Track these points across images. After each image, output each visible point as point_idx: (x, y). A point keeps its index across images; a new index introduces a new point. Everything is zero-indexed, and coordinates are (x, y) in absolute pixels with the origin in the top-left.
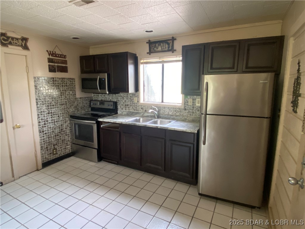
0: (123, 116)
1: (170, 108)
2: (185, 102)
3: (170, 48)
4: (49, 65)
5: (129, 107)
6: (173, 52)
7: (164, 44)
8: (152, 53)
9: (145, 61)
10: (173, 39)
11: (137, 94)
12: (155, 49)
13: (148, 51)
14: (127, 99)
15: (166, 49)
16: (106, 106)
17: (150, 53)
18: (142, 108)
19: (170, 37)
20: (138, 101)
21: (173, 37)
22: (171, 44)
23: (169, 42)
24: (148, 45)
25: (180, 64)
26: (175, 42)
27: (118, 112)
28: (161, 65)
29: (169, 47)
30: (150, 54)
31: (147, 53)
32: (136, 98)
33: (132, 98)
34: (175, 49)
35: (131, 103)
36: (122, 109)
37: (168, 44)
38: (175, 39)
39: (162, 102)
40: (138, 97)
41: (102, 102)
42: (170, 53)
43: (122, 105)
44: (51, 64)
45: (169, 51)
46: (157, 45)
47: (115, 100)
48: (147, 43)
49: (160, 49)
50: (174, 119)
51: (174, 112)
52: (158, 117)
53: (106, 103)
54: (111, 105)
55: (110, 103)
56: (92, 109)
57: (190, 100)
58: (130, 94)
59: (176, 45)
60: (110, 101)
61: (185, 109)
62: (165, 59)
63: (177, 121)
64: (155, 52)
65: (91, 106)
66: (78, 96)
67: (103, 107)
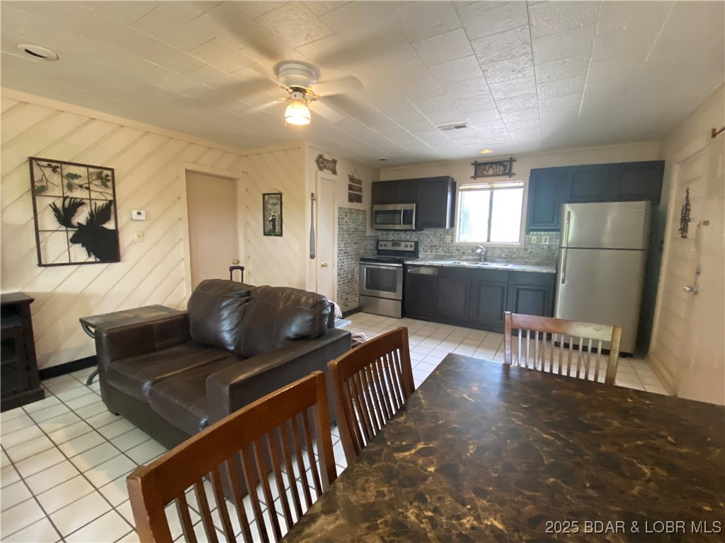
0: (424, 259)
1: (502, 248)
2: (527, 242)
3: (507, 171)
4: (349, 193)
5: (437, 249)
6: (510, 177)
7: (498, 167)
8: (479, 177)
9: (466, 187)
10: (512, 160)
11: (451, 231)
12: (484, 172)
13: (473, 175)
14: (435, 238)
15: (500, 173)
16: (402, 248)
17: (476, 176)
18: (458, 250)
19: (508, 158)
20: (452, 241)
21: (511, 158)
22: (508, 167)
23: (505, 164)
24: (473, 167)
25: (522, 190)
26: (514, 164)
27: (420, 256)
28: (489, 192)
29: (505, 170)
30: (475, 179)
31: (472, 177)
32: (450, 236)
33: (442, 237)
34: (513, 172)
35: (440, 244)
36: (426, 252)
37: (504, 166)
38: (515, 161)
39: (489, 240)
40: (453, 235)
41: (396, 243)
42: (507, 177)
43: (426, 246)
44: (351, 192)
45: (504, 174)
46: (487, 167)
47: (416, 240)
48: (472, 164)
49: (491, 172)
50: (509, 262)
51: (509, 253)
52: (485, 260)
53: (403, 244)
54: (411, 246)
55: (409, 244)
56: (379, 252)
57: (534, 237)
58: (440, 231)
59: (516, 168)
60: (408, 241)
61: (526, 250)
62: (496, 185)
63: (515, 264)
64: (484, 176)
65: (380, 248)
66: (368, 234)
67: (398, 249)
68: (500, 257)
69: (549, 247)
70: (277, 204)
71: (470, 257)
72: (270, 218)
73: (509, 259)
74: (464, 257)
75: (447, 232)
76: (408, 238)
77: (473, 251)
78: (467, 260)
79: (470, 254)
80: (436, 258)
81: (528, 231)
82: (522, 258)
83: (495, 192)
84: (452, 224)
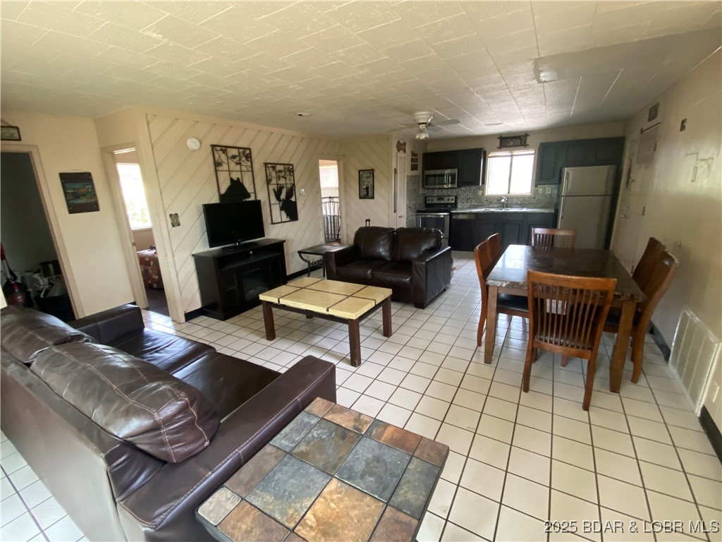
0: (462, 209)
1: (518, 197)
2: (535, 192)
3: (523, 143)
4: (411, 164)
5: (471, 201)
6: (525, 147)
7: (516, 140)
8: (503, 147)
9: (493, 155)
11: (482, 187)
12: (507, 144)
13: (498, 145)
14: (470, 193)
15: (518, 144)
16: (445, 201)
17: (501, 147)
18: (487, 200)
19: (523, 134)
20: (483, 194)
21: (526, 134)
22: (524, 140)
23: (522, 138)
24: (499, 141)
25: (533, 156)
26: (528, 138)
27: (459, 206)
28: (510, 158)
29: (521, 143)
30: (500, 149)
31: (498, 148)
33: (476, 192)
34: (527, 143)
35: (474, 197)
36: (463, 203)
37: (521, 140)
38: (529, 136)
39: (509, 193)
40: (483, 189)
41: (441, 198)
42: (523, 147)
45: (521, 145)
46: (509, 140)
47: (455, 195)
48: (498, 139)
49: (511, 143)
50: (523, 207)
51: (523, 201)
52: (507, 207)
53: (446, 198)
54: (452, 200)
55: (451, 198)
56: (428, 205)
57: (540, 189)
58: (474, 188)
59: (529, 140)
60: (449, 196)
61: (534, 198)
62: (515, 153)
63: (528, 208)
64: (506, 147)
65: (428, 202)
66: (421, 192)
67: (442, 202)
68: (517, 204)
69: (551, 195)
70: (370, 177)
71: (495, 206)
72: (365, 187)
73: (522, 205)
74: (491, 206)
75: (480, 189)
76: (449, 193)
77: (498, 201)
78: (493, 208)
79: (495, 203)
80: (470, 208)
81: (536, 186)
82: (532, 204)
83: (514, 157)
84: (484, 182)
